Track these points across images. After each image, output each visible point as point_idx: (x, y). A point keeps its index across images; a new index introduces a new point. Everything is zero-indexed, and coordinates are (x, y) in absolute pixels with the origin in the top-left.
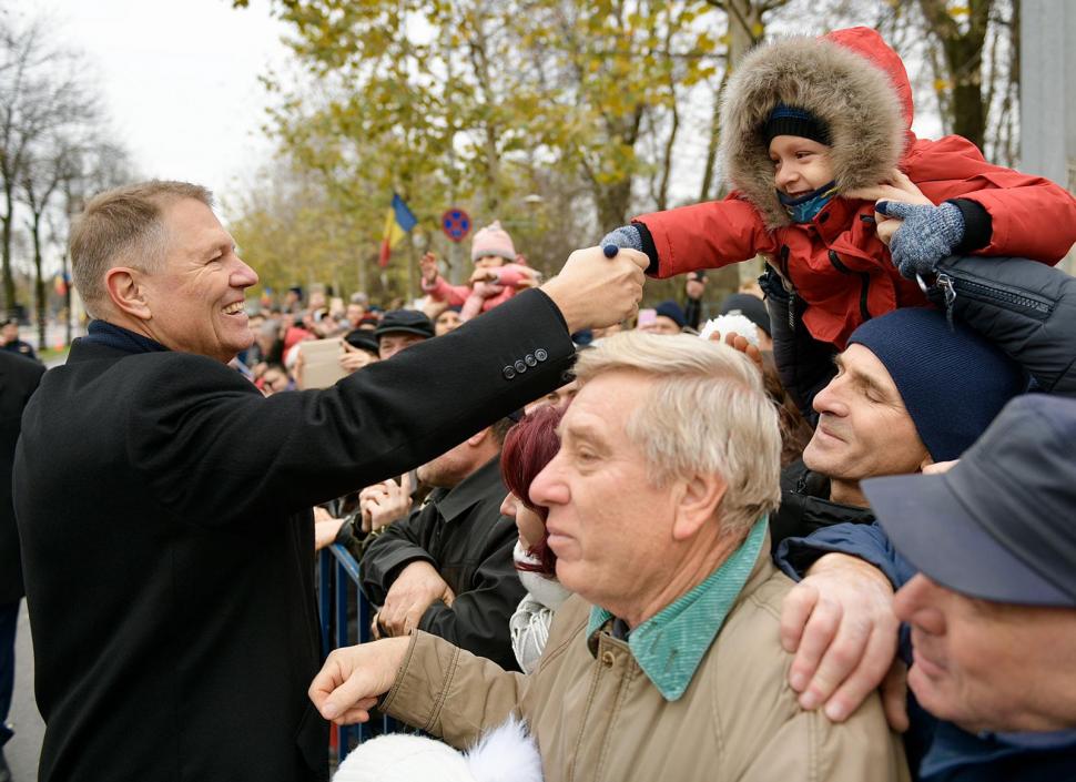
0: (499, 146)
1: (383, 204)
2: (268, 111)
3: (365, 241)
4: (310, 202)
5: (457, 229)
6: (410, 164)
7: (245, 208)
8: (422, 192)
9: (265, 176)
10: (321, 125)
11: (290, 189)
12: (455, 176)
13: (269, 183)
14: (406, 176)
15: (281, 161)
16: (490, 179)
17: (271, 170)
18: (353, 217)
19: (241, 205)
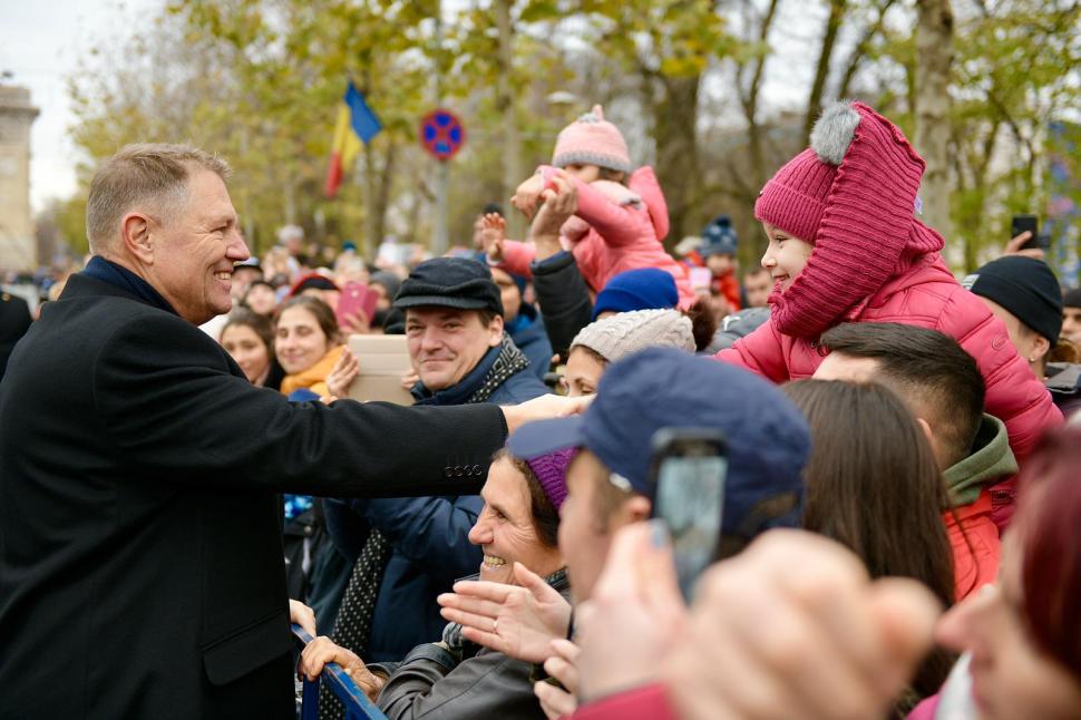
1: (330, 100)
3: (295, 157)
4: (210, 92)
5: (442, 140)
6: (375, 37)
7: (108, 100)
8: (386, 82)
9: (142, 51)
11: (178, 75)
12: (444, 60)
13: (147, 61)
14: (365, 56)
15: (167, 28)
16: (500, 66)
17: (150, 42)
18: (277, 119)
19: (102, 96)
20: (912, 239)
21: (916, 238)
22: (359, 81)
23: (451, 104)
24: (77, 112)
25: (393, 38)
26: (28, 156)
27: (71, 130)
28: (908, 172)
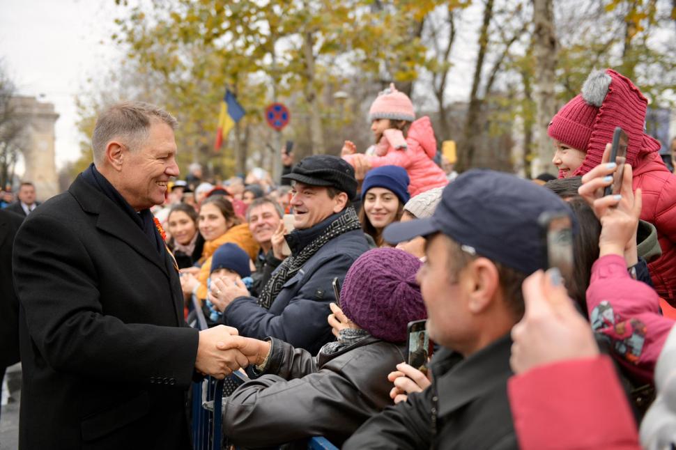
0: (316, 48)
1: (216, 100)
2: (118, 22)
3: (197, 133)
5: (278, 120)
6: (240, 65)
7: (96, 107)
8: (245, 90)
9: (113, 79)
10: (163, 33)
13: (117, 85)
14: (234, 76)
15: (127, 66)
16: (308, 78)
17: (118, 74)
18: (188, 112)
19: (93, 105)
20: (643, 146)
21: (645, 145)
22: (232, 89)
23: (281, 100)
24: (80, 114)
25: (250, 65)
26: (54, 139)
27: (77, 124)
28: (639, 107)
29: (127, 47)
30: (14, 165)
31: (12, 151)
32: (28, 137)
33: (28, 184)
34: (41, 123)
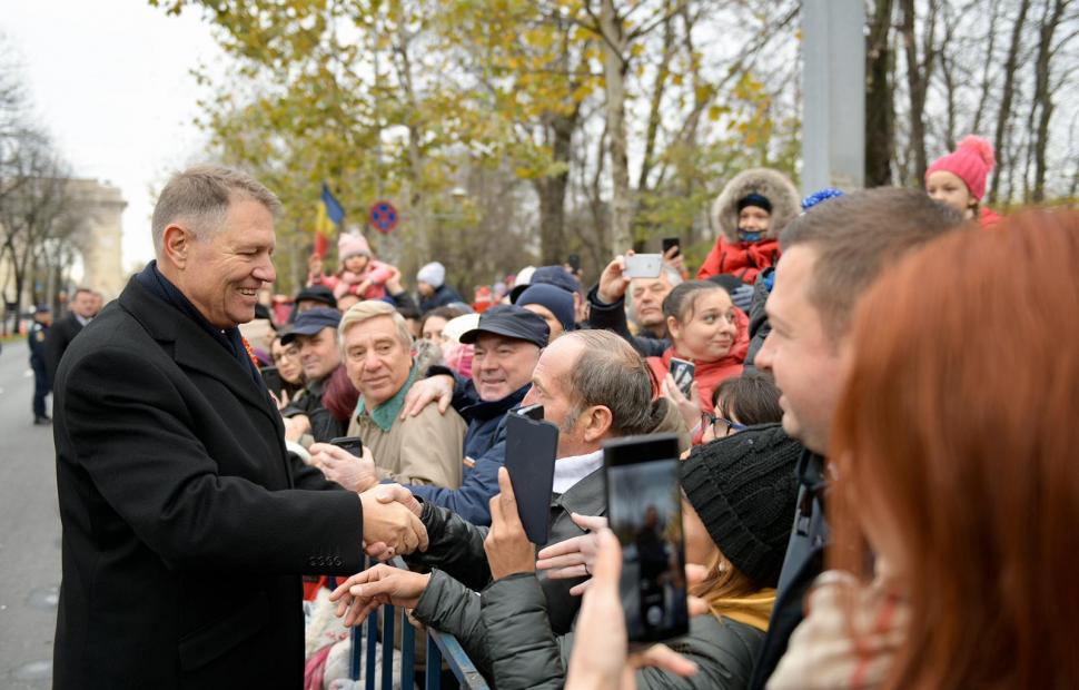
2: (200, 103)
3: (298, 231)
5: (384, 221)
6: (340, 159)
8: (351, 185)
10: (253, 118)
12: (383, 170)
23: (388, 199)
29: (210, 132)
30: (70, 268)
31: (68, 250)
32: (88, 231)
33: (87, 291)
34: (104, 213)
